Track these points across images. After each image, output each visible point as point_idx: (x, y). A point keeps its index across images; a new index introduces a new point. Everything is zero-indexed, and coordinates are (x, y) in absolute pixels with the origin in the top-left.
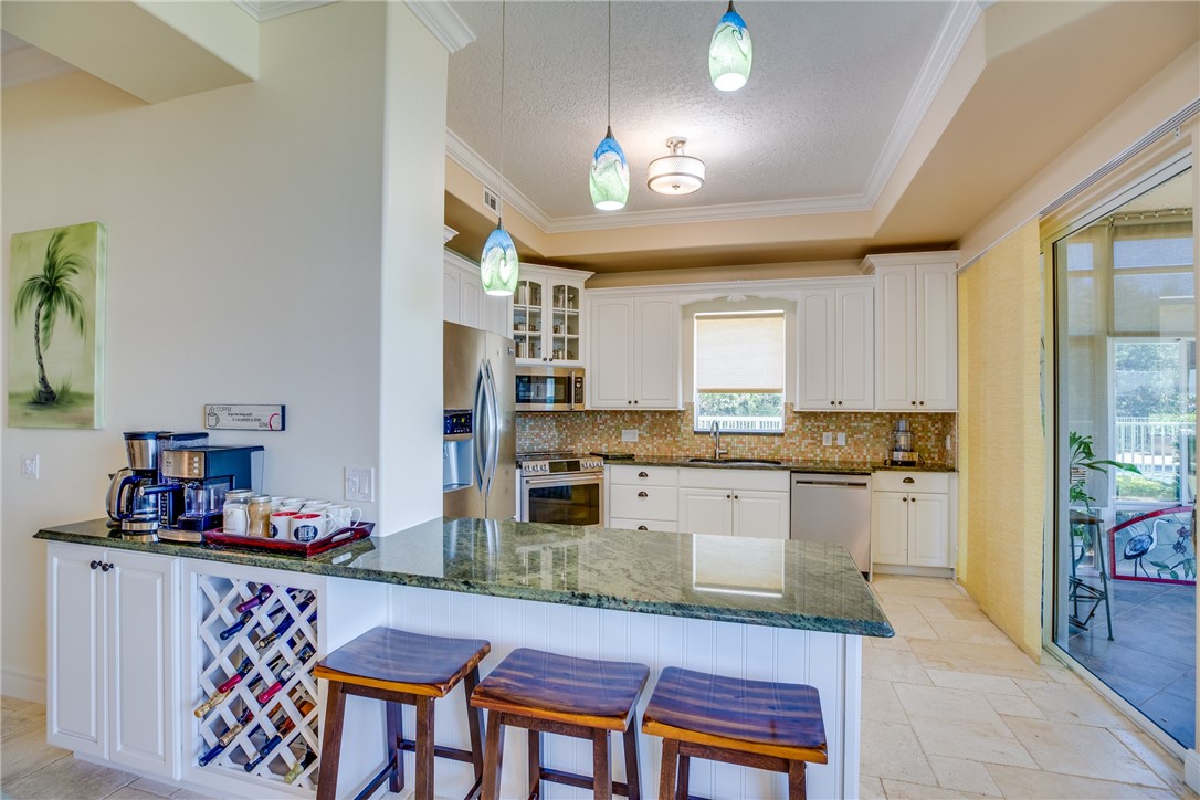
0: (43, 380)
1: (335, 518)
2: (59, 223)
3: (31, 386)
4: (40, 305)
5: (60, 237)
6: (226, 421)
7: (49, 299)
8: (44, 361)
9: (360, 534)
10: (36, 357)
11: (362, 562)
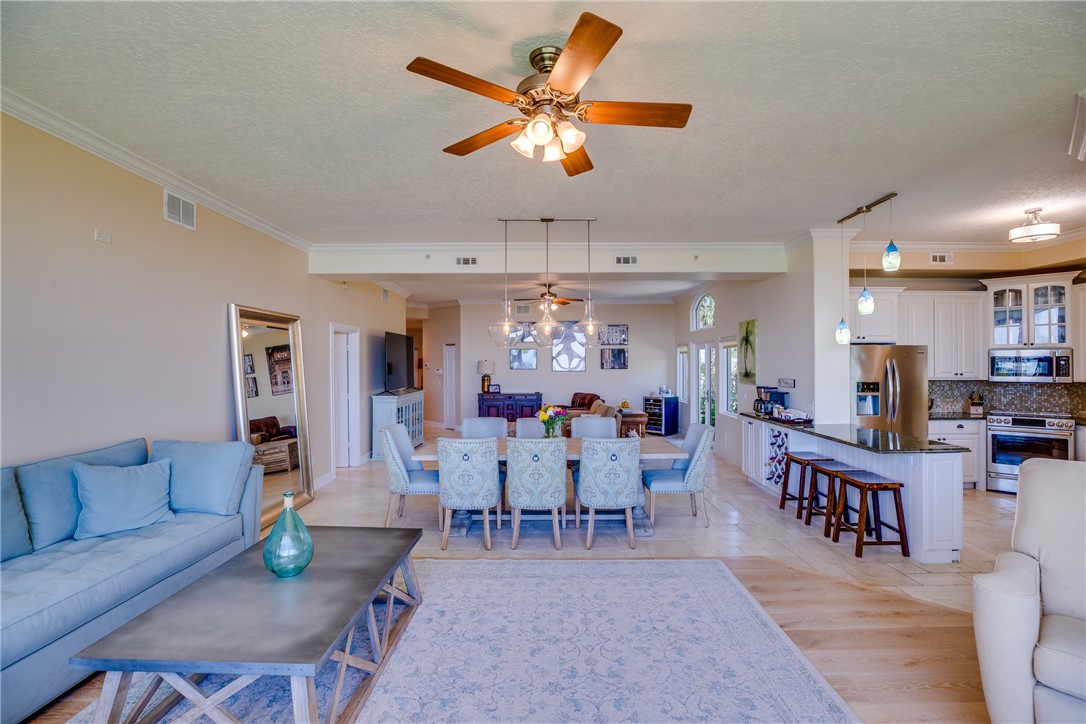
0: (746, 368)
1: (804, 416)
3: (743, 371)
6: (783, 384)
8: (746, 364)
9: (809, 422)
10: (744, 362)
11: (809, 429)
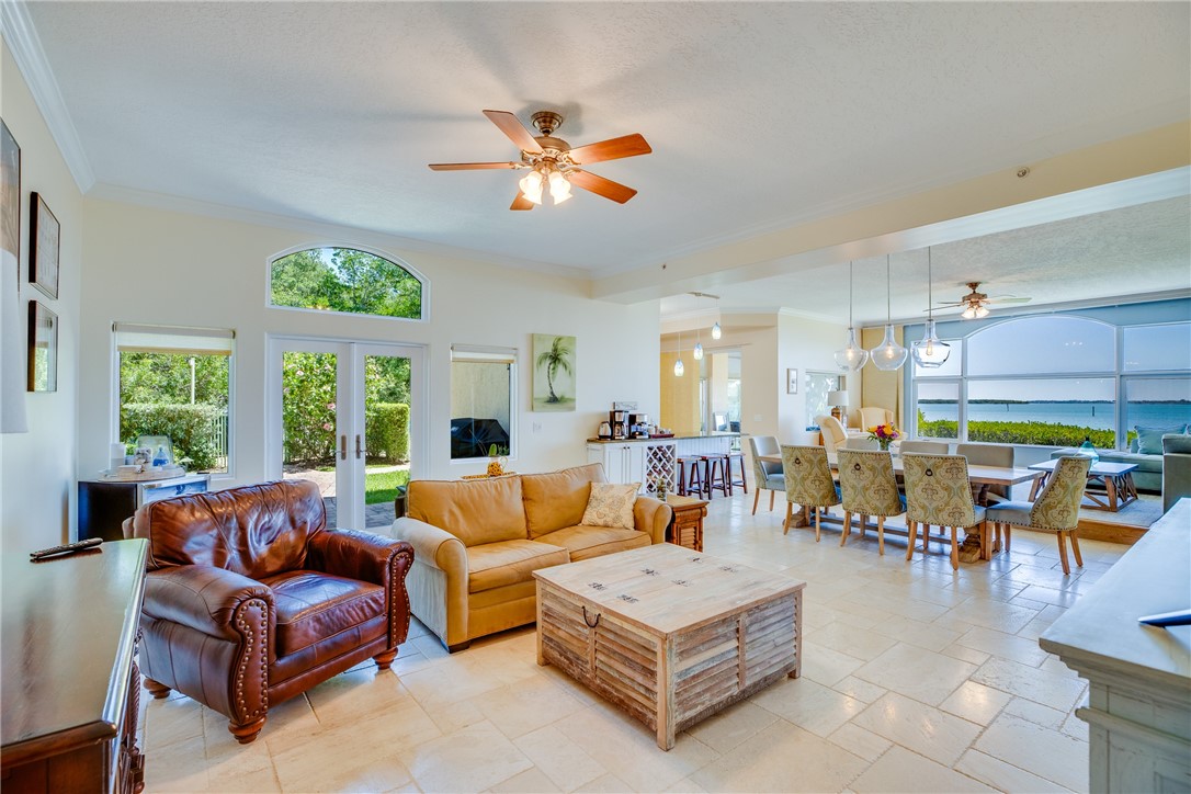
2: (560, 334)
4: (550, 364)
5: (560, 339)
7: (555, 362)
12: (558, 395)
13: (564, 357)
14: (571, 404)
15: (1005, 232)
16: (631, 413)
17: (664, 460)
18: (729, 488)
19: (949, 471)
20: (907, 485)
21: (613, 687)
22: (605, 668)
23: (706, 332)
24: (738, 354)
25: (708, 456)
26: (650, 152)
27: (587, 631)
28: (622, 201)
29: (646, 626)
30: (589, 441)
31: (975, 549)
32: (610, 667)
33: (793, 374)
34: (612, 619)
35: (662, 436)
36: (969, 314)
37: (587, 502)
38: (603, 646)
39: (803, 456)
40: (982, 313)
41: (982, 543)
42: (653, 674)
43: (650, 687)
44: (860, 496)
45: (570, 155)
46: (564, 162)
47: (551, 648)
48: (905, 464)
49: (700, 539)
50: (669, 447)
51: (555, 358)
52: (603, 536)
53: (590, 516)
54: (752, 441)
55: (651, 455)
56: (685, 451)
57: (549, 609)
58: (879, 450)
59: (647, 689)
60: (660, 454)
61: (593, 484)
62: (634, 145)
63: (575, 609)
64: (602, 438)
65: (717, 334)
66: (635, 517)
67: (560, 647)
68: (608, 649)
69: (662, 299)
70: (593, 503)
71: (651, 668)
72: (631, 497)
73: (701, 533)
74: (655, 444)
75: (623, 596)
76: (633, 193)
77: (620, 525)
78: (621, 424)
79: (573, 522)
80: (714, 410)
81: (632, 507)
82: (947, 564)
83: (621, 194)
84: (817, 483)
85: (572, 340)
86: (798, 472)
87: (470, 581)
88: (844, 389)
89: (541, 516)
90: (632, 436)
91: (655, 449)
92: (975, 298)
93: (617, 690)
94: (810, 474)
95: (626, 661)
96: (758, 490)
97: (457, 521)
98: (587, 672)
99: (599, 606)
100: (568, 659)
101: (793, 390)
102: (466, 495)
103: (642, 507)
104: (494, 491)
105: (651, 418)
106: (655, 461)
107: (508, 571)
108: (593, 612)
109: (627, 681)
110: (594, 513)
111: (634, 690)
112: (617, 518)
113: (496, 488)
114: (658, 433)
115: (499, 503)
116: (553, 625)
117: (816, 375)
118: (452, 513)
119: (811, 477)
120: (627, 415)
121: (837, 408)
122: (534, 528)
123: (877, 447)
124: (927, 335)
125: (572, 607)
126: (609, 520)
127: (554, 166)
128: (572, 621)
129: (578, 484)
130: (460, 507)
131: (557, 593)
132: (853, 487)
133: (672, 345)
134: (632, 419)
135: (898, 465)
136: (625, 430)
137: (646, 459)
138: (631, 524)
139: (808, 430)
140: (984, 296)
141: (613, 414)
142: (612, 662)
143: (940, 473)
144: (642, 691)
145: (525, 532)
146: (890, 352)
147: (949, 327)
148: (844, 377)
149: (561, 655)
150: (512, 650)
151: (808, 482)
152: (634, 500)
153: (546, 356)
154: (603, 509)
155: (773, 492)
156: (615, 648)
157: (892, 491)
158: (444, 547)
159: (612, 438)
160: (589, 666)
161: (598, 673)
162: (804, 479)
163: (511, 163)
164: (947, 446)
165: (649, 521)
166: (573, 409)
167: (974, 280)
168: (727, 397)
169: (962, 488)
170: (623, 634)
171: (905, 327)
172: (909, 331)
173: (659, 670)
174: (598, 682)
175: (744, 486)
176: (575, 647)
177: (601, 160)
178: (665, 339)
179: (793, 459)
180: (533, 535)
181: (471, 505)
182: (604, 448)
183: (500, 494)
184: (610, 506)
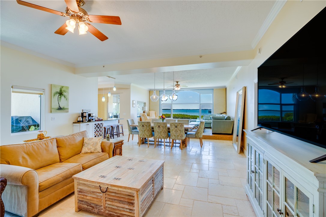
0: (59, 106)
2: (63, 85)
3: (57, 107)
4: (59, 96)
5: (63, 87)
7: (61, 95)
8: (59, 104)
10: (58, 103)
12: (62, 107)
13: (64, 93)
14: (67, 110)
15: (188, 70)
16: (89, 113)
17: (100, 128)
18: (119, 135)
19: (181, 126)
20: (171, 130)
21: (114, 212)
22: (110, 206)
23: (112, 89)
24: (116, 96)
25: (113, 126)
26: (121, 24)
27: (101, 194)
28: (102, 40)
29: (130, 188)
30: (74, 123)
31: (184, 144)
32: (113, 205)
33: (134, 102)
34: (113, 188)
35: (99, 120)
36: (176, 89)
37: (83, 145)
38: (110, 198)
39: (144, 124)
40: (179, 89)
41: (185, 143)
42: (133, 204)
43: (132, 209)
44: (159, 134)
45: (89, 17)
46: (86, 19)
47: (83, 204)
48: (170, 125)
49: (121, 152)
50: (101, 124)
51: (61, 94)
52: (92, 157)
53: (85, 150)
54: (128, 121)
55: (96, 126)
56: (106, 124)
57: (81, 189)
58: (162, 122)
59: (130, 210)
60: (98, 126)
61: (84, 138)
62: (116, 20)
63: (96, 187)
64: (79, 122)
65: (115, 89)
66: (102, 148)
67: (87, 203)
68: (112, 199)
69: (99, 77)
70: (86, 145)
71: (132, 202)
72: (100, 141)
73: (122, 150)
74: (97, 123)
75: (115, 178)
76: (107, 38)
77: (97, 151)
78: (86, 117)
79: (78, 153)
80: (109, 112)
81: (100, 145)
82: (178, 149)
83: (103, 38)
84: (148, 131)
85: (67, 88)
86: (143, 129)
87: (40, 186)
88: (146, 106)
89: (65, 152)
90: (89, 121)
91: (97, 124)
92: (178, 85)
93: (116, 213)
94: (146, 129)
95: (120, 202)
96: (129, 135)
97: (27, 161)
98: (102, 210)
99: (107, 184)
100: (91, 206)
101: (134, 106)
102: (31, 149)
103: (104, 144)
104: (44, 146)
105: (95, 114)
106: (97, 128)
107: (59, 178)
108: (104, 187)
109: (121, 209)
110: (87, 149)
111: (124, 211)
112: (95, 149)
113: (45, 144)
114: (98, 119)
115: (47, 150)
116: (83, 195)
117: (138, 102)
118: (23, 158)
119: (147, 130)
120: (88, 114)
121: (144, 111)
122: (62, 158)
123: (161, 121)
124: (163, 93)
125: (93, 187)
126: (92, 150)
127: (81, 20)
128: (93, 192)
129: (79, 139)
130: (28, 154)
131: (85, 183)
132: (158, 132)
133: (102, 91)
134: (89, 115)
135: (168, 125)
136: (87, 118)
137: (94, 128)
138: (100, 150)
139: (137, 117)
140: (179, 85)
141: (82, 114)
142: (114, 204)
143: (179, 127)
144: (128, 210)
145: (59, 160)
146: (154, 97)
147: (169, 92)
148: (145, 103)
149: (88, 206)
150: (61, 209)
151: (146, 131)
152: (101, 142)
153: (57, 93)
154: (90, 147)
155: (133, 135)
156: (115, 198)
157: (167, 132)
158: (26, 174)
159: (82, 121)
160: (102, 207)
161: (107, 209)
162: (145, 131)
163: (62, 13)
164: (175, 120)
165: (107, 148)
166: (68, 112)
167: (178, 81)
168: (113, 108)
169: (183, 130)
170: (119, 192)
171: (159, 91)
172: (160, 92)
173: (136, 202)
174: (107, 212)
175: (123, 134)
176: (96, 201)
177: (101, 23)
178: (99, 90)
179: (142, 125)
180: (62, 161)
181: (34, 153)
182: (80, 125)
183: (47, 146)
184: (92, 145)
